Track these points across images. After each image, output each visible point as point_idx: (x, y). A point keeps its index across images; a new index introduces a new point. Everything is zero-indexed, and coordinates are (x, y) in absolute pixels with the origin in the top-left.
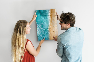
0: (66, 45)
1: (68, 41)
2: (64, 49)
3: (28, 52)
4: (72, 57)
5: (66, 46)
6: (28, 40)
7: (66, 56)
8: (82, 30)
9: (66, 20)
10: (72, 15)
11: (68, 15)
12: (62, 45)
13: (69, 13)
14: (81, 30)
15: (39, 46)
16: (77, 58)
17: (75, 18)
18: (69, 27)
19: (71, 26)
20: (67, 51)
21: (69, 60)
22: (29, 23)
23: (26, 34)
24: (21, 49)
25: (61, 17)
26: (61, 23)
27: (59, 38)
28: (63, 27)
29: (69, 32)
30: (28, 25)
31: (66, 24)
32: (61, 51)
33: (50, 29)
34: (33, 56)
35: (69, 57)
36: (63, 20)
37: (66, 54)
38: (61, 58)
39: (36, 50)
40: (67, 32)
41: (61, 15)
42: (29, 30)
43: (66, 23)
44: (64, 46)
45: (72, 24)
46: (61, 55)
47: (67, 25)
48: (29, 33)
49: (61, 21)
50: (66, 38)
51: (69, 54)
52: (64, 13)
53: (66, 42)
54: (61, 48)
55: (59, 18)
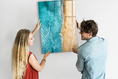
0: (88, 57)
1: (90, 54)
2: (85, 63)
3: (31, 66)
4: (94, 72)
5: (87, 59)
6: (31, 53)
7: (87, 71)
8: (106, 41)
9: (87, 29)
10: (95, 23)
11: (89, 23)
12: (83, 58)
13: (91, 21)
14: (104, 41)
15: (44, 60)
16: (100, 74)
17: (98, 26)
18: (91, 36)
19: (93, 35)
20: (89, 64)
21: (90, 76)
22: (32, 32)
23: (29, 45)
24: (22, 63)
25: (81, 26)
26: (82, 32)
27: (79, 50)
28: (84, 37)
29: (91, 42)
30: (31, 36)
31: (87, 34)
32: (82, 65)
33: (63, 33)
34: (37, 72)
35: (91, 72)
36: (84, 29)
37: (88, 69)
38: (81, 73)
39: (40, 64)
40: (89, 43)
41: (82, 23)
42: (32, 41)
43: (87, 32)
44: (85, 59)
45: (94, 34)
46: (82, 70)
47: (89, 34)
48: (32, 44)
49: (82, 30)
50: (87, 50)
51: (91, 69)
52: (86, 20)
53: (88, 55)
54: (82, 62)
55: (80, 26)
